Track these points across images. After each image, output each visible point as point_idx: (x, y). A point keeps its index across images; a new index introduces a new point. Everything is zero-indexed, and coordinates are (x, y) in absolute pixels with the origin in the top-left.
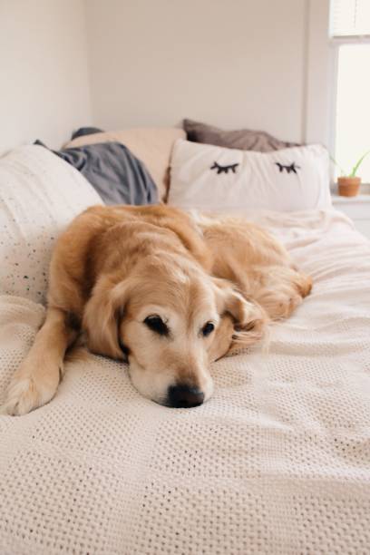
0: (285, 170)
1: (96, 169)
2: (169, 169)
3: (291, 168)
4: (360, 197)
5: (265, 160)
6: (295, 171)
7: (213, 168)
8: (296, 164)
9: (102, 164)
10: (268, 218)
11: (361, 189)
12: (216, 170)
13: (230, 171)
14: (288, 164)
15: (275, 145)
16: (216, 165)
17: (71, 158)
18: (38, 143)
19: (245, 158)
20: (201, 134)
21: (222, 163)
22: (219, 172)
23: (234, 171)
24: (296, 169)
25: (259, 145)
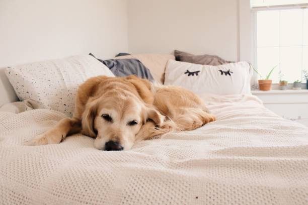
0: (224, 74)
1: (121, 70)
2: (164, 74)
3: (228, 73)
4: (271, 91)
5: (214, 69)
6: (230, 75)
7: (186, 73)
8: (231, 71)
9: (125, 68)
10: (213, 98)
11: (272, 86)
12: (188, 74)
13: (195, 74)
14: (226, 71)
15: (222, 63)
16: (188, 72)
17: (106, 63)
18: (90, 54)
19: (203, 68)
20: (182, 57)
21: (191, 71)
22: (189, 75)
23: (197, 75)
24: (230, 73)
25: (212, 62)
